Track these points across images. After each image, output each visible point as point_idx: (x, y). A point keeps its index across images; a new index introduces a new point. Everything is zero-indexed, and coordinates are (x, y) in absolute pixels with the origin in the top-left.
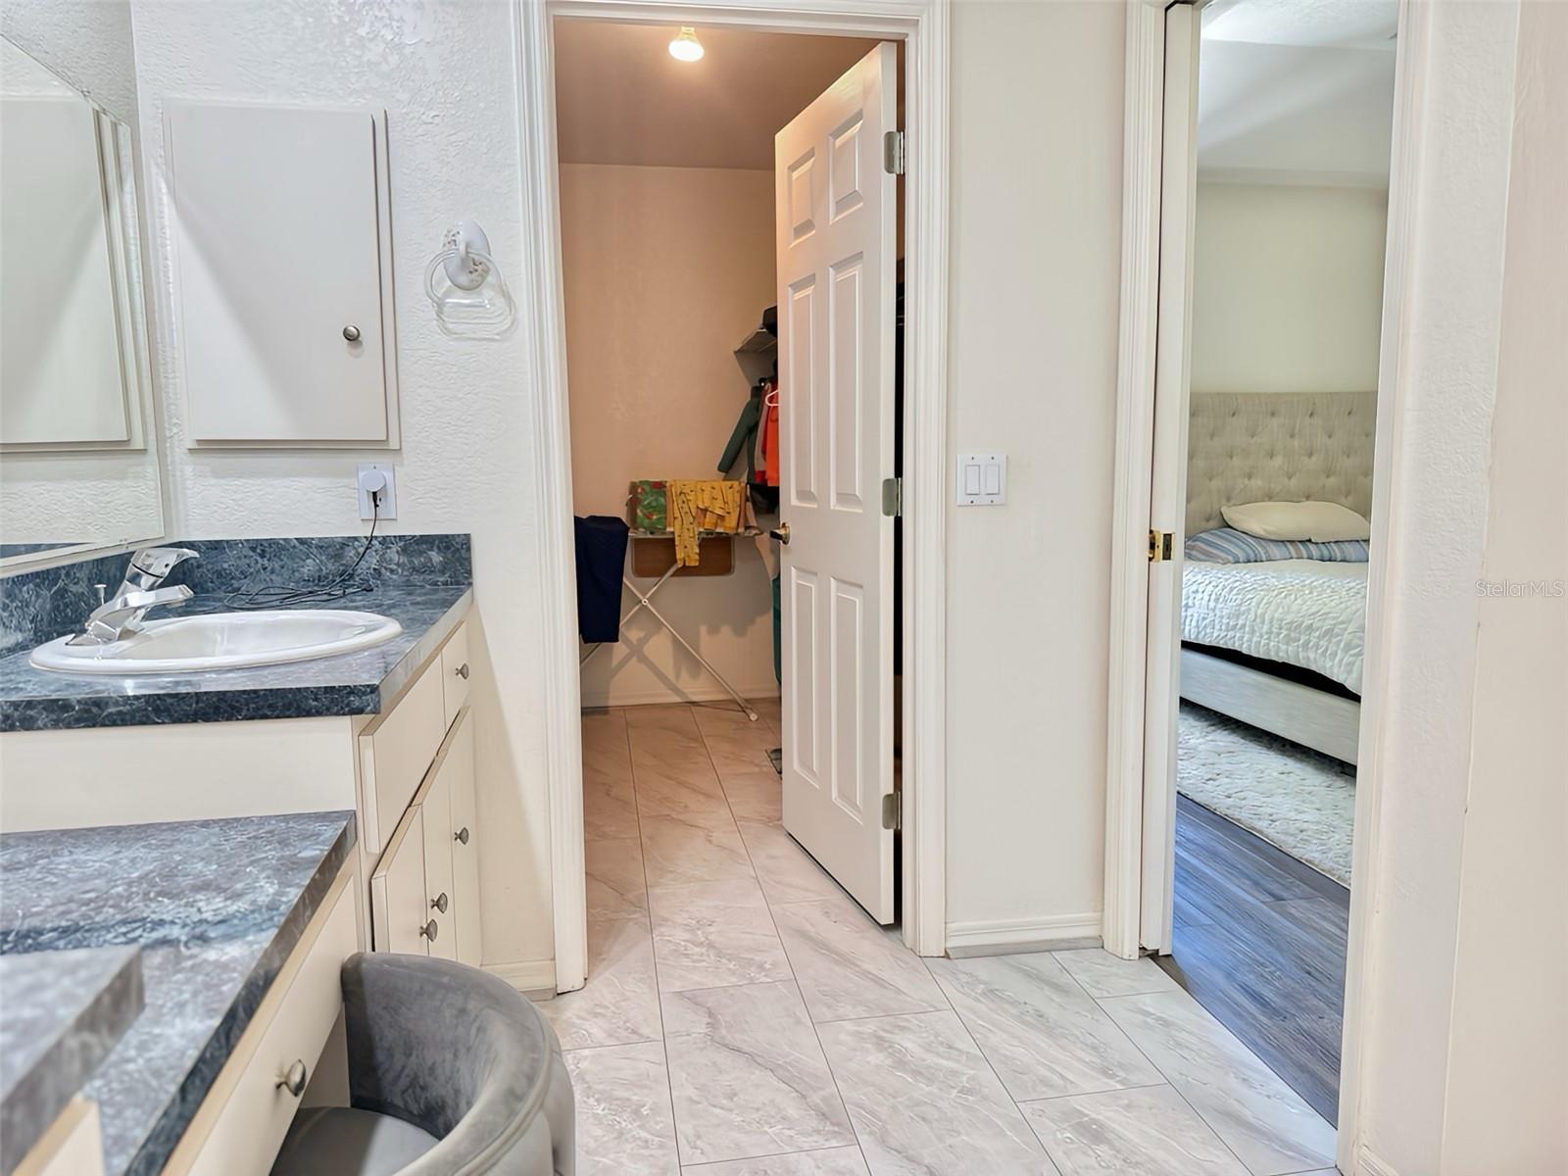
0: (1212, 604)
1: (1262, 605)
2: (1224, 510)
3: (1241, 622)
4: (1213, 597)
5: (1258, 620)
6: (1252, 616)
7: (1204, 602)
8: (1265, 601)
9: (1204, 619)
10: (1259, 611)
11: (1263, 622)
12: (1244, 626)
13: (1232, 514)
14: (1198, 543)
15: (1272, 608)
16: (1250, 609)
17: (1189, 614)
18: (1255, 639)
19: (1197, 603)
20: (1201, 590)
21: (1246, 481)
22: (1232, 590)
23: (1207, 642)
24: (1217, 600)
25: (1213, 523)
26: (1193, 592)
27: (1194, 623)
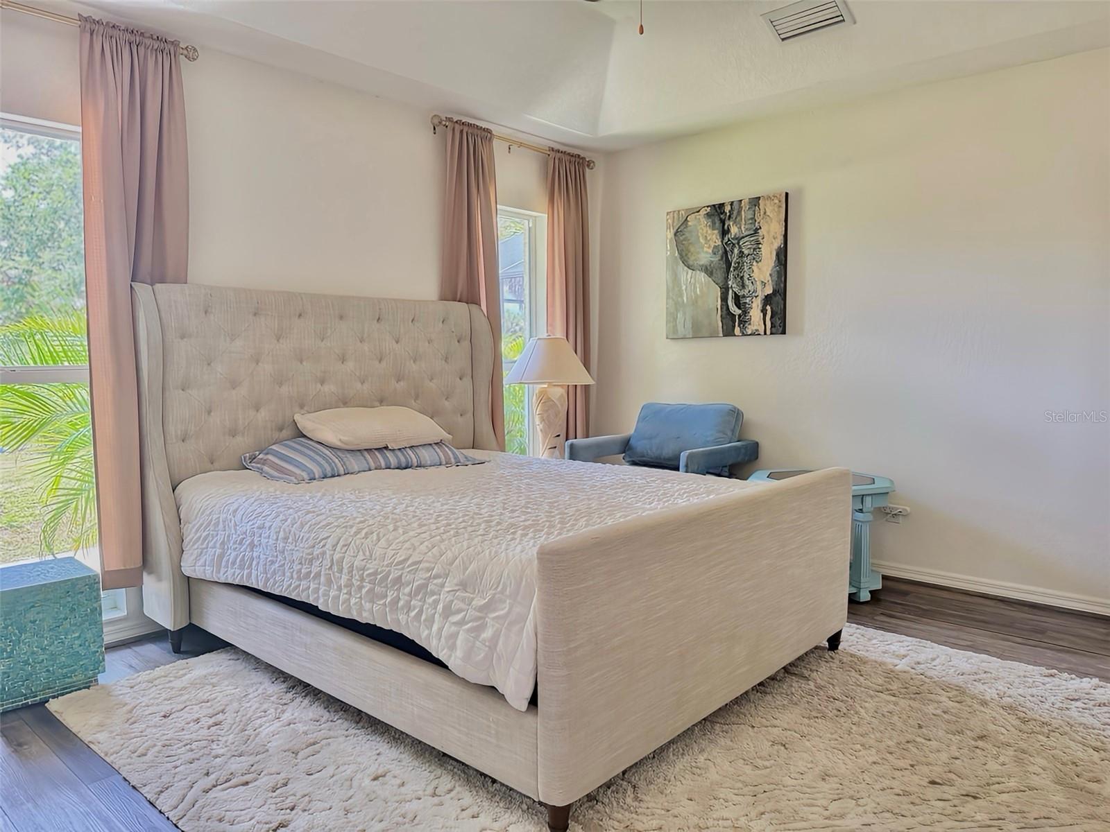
0: (281, 545)
1: (338, 549)
2: (297, 417)
3: (315, 570)
4: (281, 535)
5: (335, 568)
6: (327, 563)
7: (271, 542)
8: (341, 543)
9: (273, 562)
10: (336, 557)
11: (341, 571)
12: (318, 575)
13: (306, 422)
14: (270, 457)
15: (351, 552)
16: (324, 553)
17: (255, 554)
18: (332, 593)
19: (264, 541)
20: (267, 525)
21: (319, 386)
22: (302, 526)
23: (276, 591)
24: (286, 538)
25: (286, 433)
26: (259, 528)
27: (261, 568)
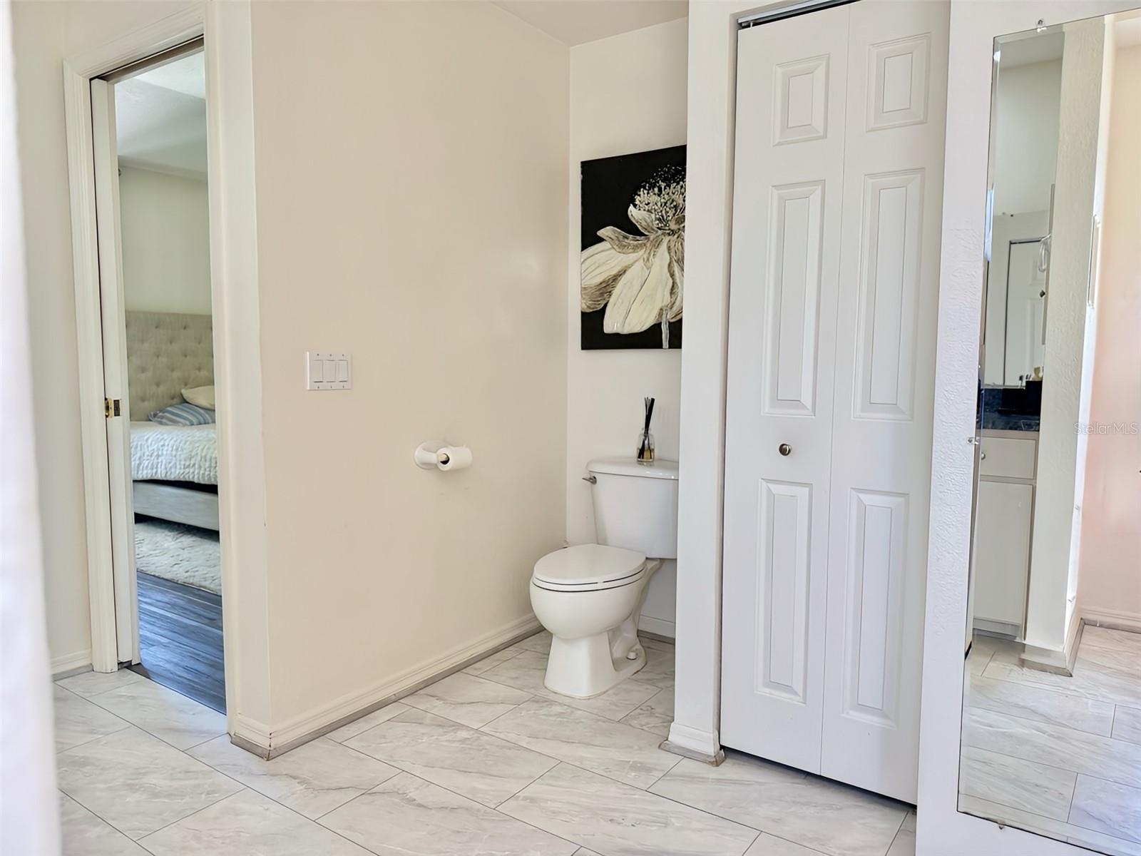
0: (174, 453)
1: (205, 450)
2: (183, 391)
3: (192, 462)
4: (175, 448)
5: (203, 460)
6: (199, 458)
7: (169, 452)
8: (206, 447)
9: (170, 463)
10: (203, 454)
11: (206, 460)
12: (194, 465)
13: (187, 393)
14: (166, 414)
15: (211, 450)
16: (197, 454)
17: (160, 460)
18: (202, 472)
19: (165, 453)
20: (166, 444)
21: (197, 372)
22: (186, 442)
23: (172, 477)
24: (177, 449)
25: (176, 401)
26: (162, 446)
27: (163, 467)
